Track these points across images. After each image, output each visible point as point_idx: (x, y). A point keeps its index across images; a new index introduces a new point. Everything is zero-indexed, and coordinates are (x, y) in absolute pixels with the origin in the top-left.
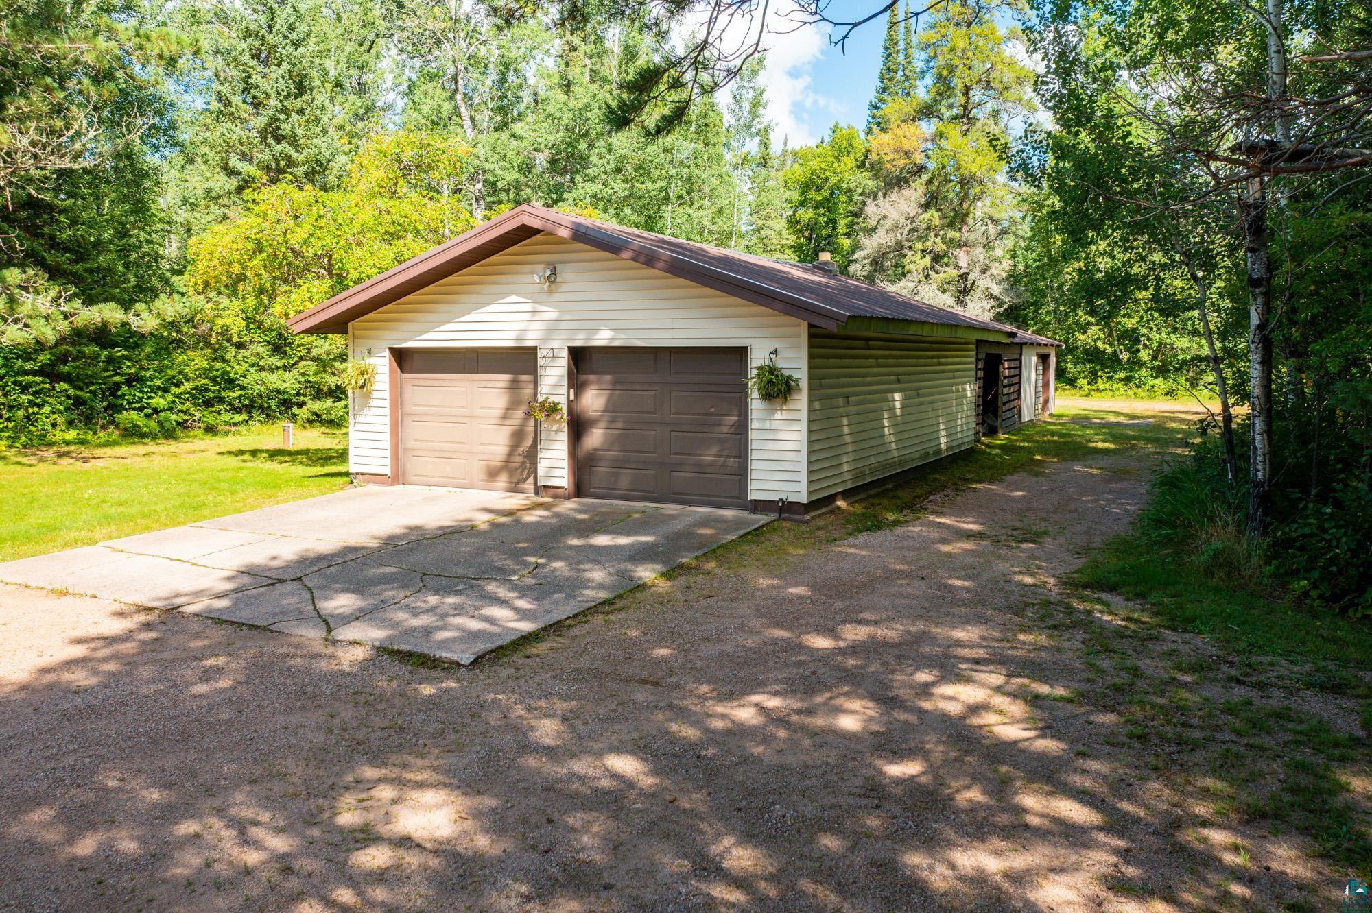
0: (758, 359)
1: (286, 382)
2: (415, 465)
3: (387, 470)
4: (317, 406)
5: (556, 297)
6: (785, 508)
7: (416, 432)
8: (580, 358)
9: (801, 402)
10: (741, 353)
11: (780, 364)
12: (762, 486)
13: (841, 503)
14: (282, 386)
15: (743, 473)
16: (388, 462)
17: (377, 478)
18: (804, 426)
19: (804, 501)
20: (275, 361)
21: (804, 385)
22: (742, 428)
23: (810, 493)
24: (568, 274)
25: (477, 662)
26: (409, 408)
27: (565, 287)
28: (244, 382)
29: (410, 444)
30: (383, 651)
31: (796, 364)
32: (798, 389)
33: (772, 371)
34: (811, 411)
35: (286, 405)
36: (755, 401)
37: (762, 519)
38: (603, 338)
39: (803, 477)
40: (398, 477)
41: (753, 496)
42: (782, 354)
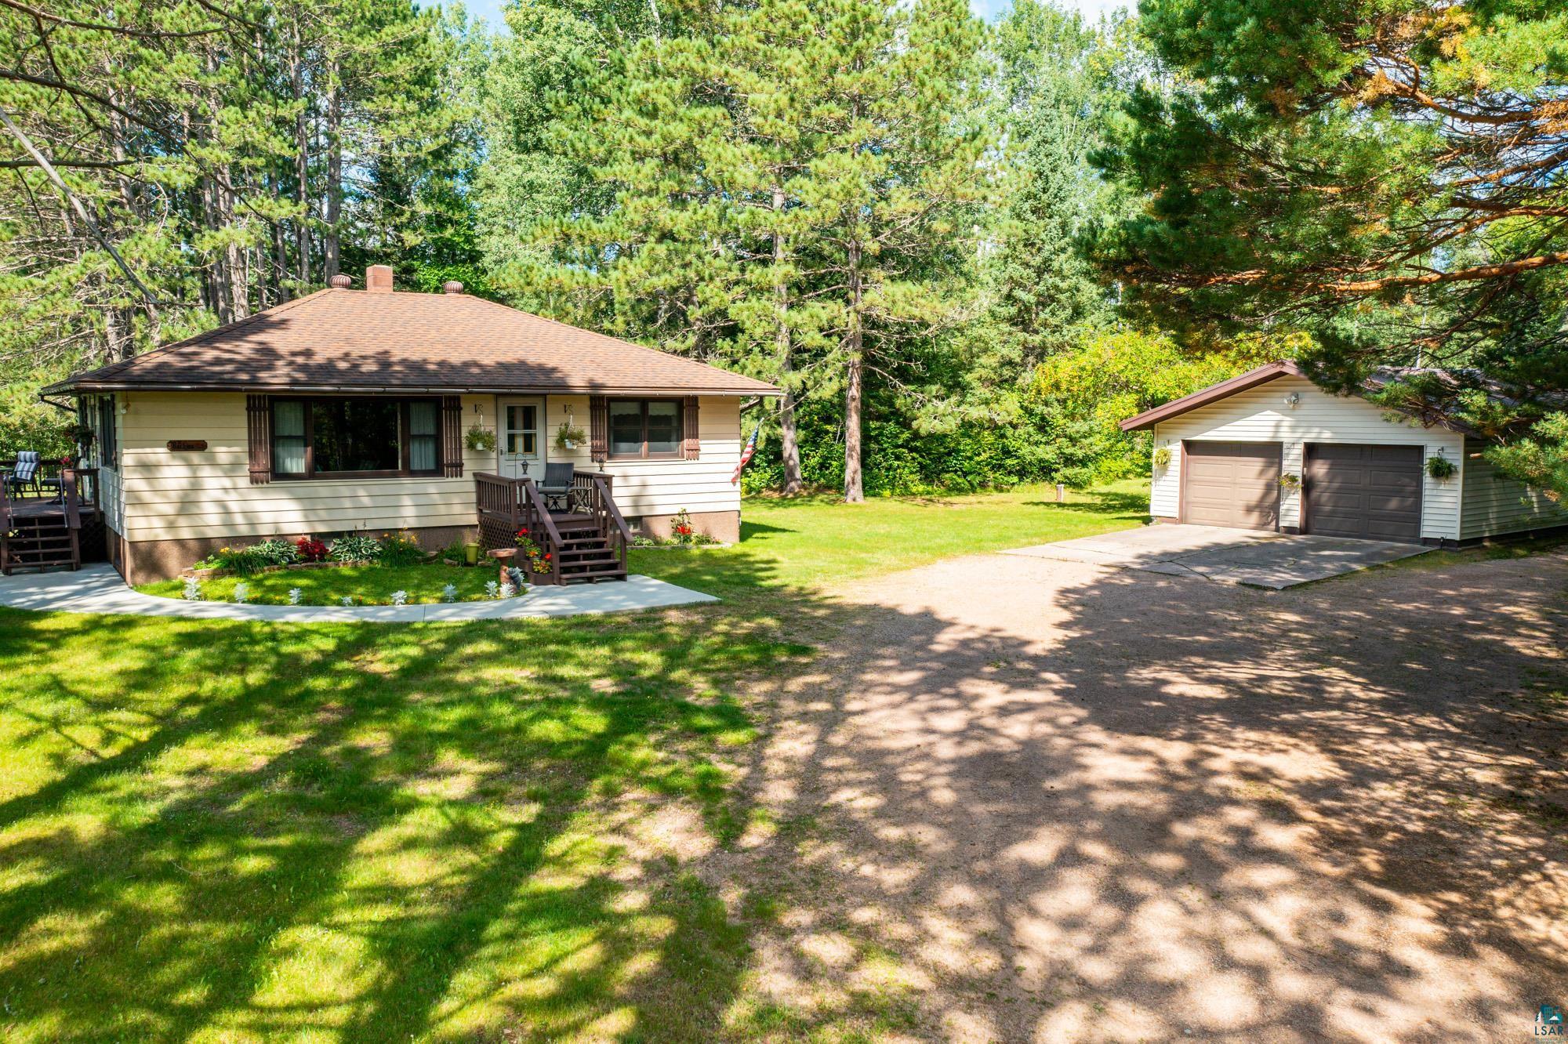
0: (1430, 453)
1: (1047, 453)
2: (1195, 512)
3: (1176, 515)
4: (1069, 472)
5: (1297, 412)
6: (1445, 543)
7: (1196, 492)
8: (1312, 451)
9: (1459, 480)
10: (1419, 450)
11: (1445, 456)
12: (1429, 530)
13: (1487, 544)
14: (1047, 457)
15: (1417, 521)
16: (1177, 509)
17: (1170, 519)
18: (1459, 494)
19: (1457, 537)
20: (1039, 437)
21: (1461, 469)
22: (1418, 494)
23: (1462, 534)
24: (1306, 399)
25: (1284, 589)
26: (1192, 477)
27: (1305, 407)
28: (1020, 453)
29: (1191, 499)
30: (1239, 583)
31: (1456, 457)
32: (1456, 472)
33: (1440, 461)
34: (1464, 485)
35: (1046, 471)
36: (1428, 479)
37: (1428, 549)
38: (1326, 437)
39: (1458, 525)
40: (1182, 519)
41: (1424, 535)
42: (1447, 450)
